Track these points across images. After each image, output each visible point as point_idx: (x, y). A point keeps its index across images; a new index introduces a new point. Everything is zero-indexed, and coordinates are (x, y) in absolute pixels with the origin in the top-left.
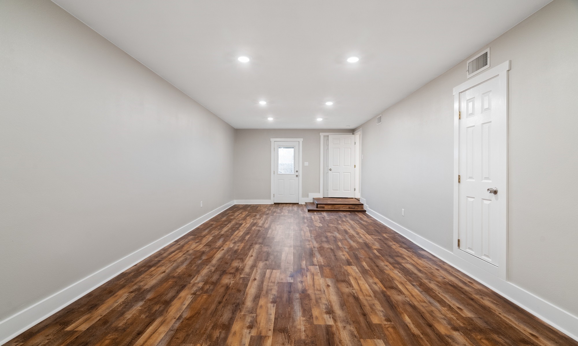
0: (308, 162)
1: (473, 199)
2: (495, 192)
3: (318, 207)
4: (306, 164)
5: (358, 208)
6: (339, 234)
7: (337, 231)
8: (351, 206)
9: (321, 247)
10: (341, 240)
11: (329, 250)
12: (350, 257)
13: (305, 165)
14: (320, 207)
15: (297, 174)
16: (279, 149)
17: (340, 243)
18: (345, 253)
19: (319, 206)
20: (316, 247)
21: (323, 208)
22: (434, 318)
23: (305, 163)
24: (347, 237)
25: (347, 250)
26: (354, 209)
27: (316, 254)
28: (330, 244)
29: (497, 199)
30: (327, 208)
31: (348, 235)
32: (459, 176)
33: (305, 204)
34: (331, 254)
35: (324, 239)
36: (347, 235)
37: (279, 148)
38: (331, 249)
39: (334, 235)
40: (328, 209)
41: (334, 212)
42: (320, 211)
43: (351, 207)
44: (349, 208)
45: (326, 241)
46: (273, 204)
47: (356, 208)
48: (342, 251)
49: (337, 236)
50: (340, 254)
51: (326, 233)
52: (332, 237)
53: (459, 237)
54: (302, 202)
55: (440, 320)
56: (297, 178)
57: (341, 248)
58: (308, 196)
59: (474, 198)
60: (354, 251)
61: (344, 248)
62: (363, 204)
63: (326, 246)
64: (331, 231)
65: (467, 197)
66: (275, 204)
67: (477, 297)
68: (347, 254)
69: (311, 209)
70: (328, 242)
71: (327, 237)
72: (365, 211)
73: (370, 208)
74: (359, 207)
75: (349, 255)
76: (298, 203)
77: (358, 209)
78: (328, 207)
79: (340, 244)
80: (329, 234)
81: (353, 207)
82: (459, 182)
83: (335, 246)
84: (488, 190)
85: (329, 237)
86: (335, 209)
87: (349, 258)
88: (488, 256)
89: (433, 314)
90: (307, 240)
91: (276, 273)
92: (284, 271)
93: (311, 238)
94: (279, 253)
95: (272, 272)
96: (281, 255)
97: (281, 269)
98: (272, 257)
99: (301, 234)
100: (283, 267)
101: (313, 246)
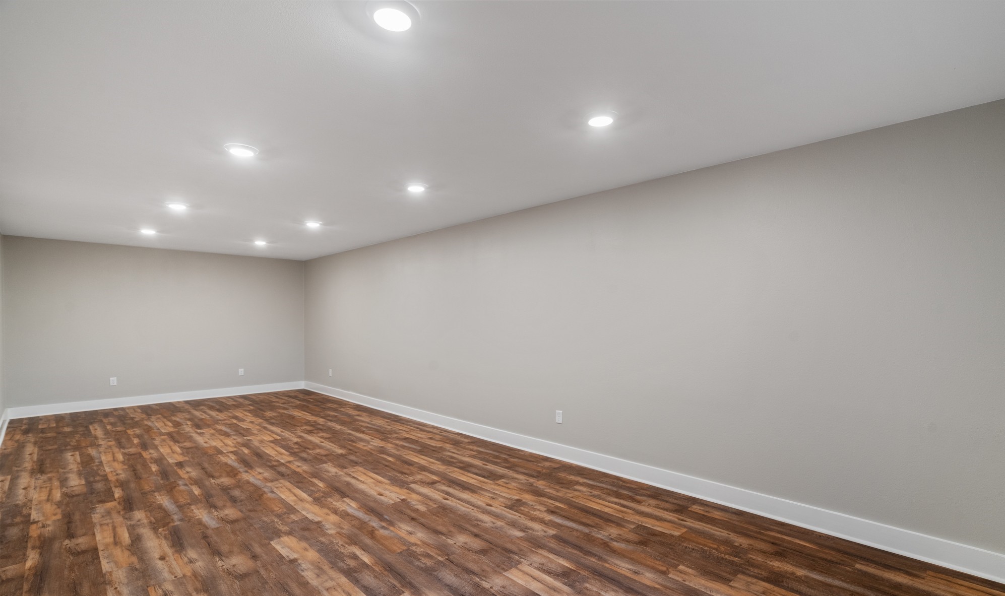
6: (200, 522)
7: (210, 532)
9: (235, 476)
10: (195, 500)
11: (217, 474)
12: (177, 472)
17: (196, 493)
18: (186, 476)
20: (243, 474)
24: (175, 517)
25: (180, 482)
27: (237, 464)
28: (219, 485)
31: (172, 524)
34: (210, 469)
35: (236, 493)
36: (176, 524)
38: (213, 477)
39: (216, 513)
45: (230, 489)
48: (190, 478)
49: (207, 511)
50: (194, 473)
51: (240, 514)
52: (219, 504)
57: (193, 483)
60: (167, 483)
61: (186, 485)
63: (225, 481)
64: (228, 527)
68: (181, 475)
70: (225, 489)
71: (234, 500)
75: (179, 475)
79: (196, 491)
80: (231, 512)
83: (207, 483)
85: (229, 504)
87: (178, 470)
90: (272, 481)
91: (267, 438)
92: (262, 441)
93: (267, 487)
94: (293, 451)
95: (273, 438)
96: (286, 450)
97: (268, 441)
98: (293, 446)
99: (304, 492)
100: (268, 443)
101: (250, 474)
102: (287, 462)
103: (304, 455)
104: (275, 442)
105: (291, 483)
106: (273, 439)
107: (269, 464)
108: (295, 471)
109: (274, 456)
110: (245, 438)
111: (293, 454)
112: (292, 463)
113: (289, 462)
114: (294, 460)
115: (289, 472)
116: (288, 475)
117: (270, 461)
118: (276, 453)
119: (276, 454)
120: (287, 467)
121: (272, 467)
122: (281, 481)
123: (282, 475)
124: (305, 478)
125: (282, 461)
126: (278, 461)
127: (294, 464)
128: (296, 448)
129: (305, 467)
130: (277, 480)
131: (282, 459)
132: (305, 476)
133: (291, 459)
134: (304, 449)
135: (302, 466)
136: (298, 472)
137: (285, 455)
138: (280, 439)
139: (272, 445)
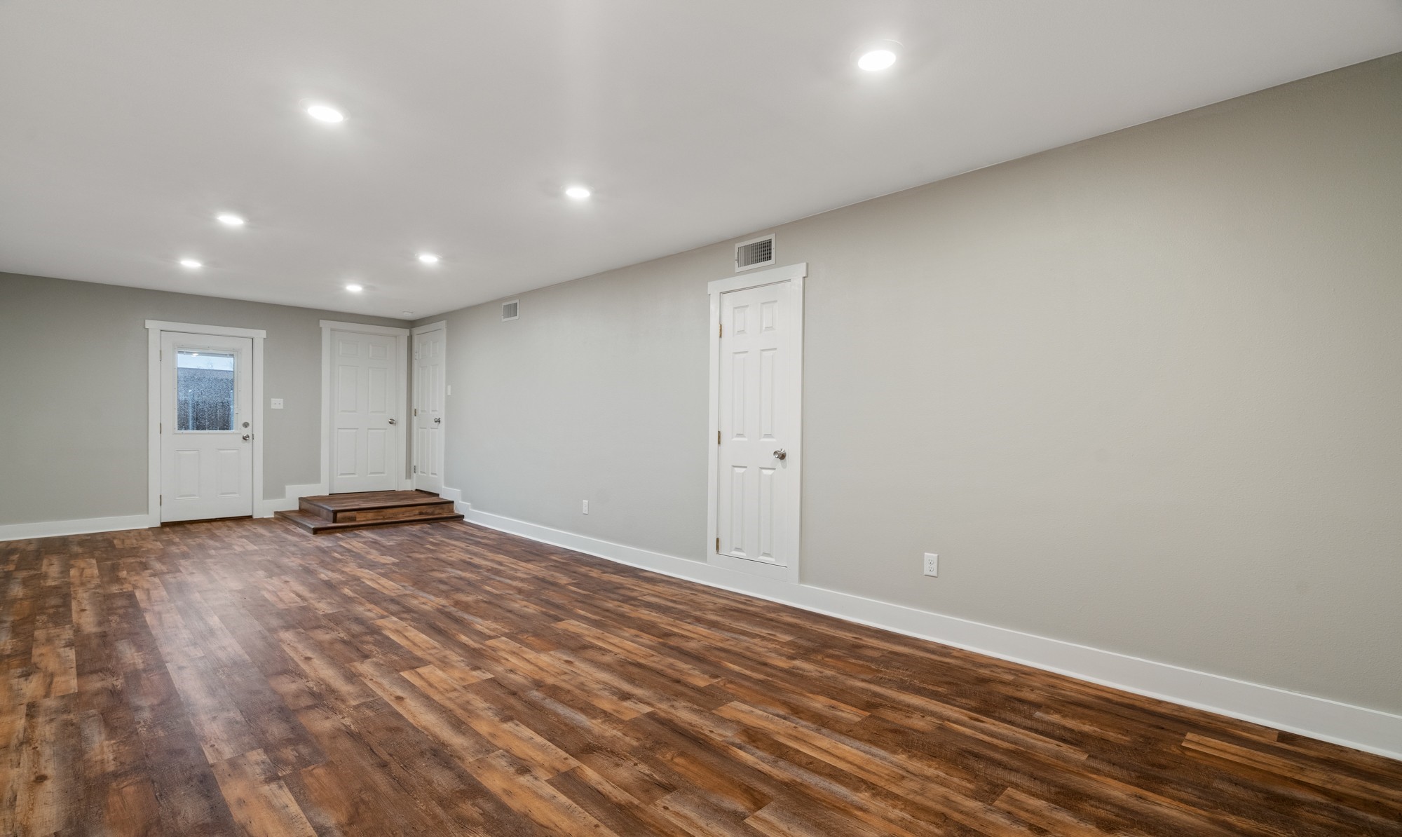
0: (282, 400)
1: (743, 470)
2: (783, 457)
3: (338, 519)
4: (277, 403)
5: (440, 511)
6: (462, 571)
8: (424, 509)
13: (273, 407)
14: (344, 520)
15: (247, 432)
16: (179, 355)
17: (488, 588)
19: (339, 515)
20: (448, 605)
21: (353, 519)
22: (588, 693)
23: (273, 400)
26: (432, 514)
29: (784, 467)
30: (361, 518)
32: (719, 432)
33: (273, 516)
36: (481, 570)
37: (179, 352)
40: (368, 520)
41: (387, 527)
42: (348, 529)
43: (424, 511)
44: (421, 514)
46: (159, 525)
47: (437, 512)
49: (463, 576)
51: (430, 574)
52: (455, 580)
53: (718, 532)
54: (265, 510)
55: (598, 693)
56: (248, 445)
58: (281, 493)
59: (746, 467)
62: (452, 502)
64: (435, 568)
65: (734, 466)
66: (164, 525)
67: (772, 615)
69: (320, 526)
72: (463, 516)
73: (475, 507)
74: (443, 509)
76: (250, 517)
77: (440, 514)
78: (365, 517)
80: (439, 575)
81: (430, 510)
82: (719, 443)
84: (775, 453)
86: (384, 518)
88: (768, 555)
89: (586, 688)
90: (406, 595)
91: (433, 673)
92: (444, 664)
93: (410, 590)
94: (375, 636)
95: (419, 675)
96: (388, 638)
97: (430, 663)
98: (373, 648)
99: (368, 585)
100: (429, 658)
101: (438, 604)
102: (387, 617)
103: (356, 628)
104: (414, 663)
105: (382, 593)
106: (418, 670)
107: (415, 615)
108: (376, 604)
109: (409, 627)
110: (490, 676)
111: (374, 631)
112: (380, 615)
113: (383, 617)
114: (374, 619)
115: (385, 604)
116: (385, 601)
117: (414, 620)
118: (406, 634)
119: (407, 630)
120: (386, 609)
121: (409, 610)
122: (393, 595)
123: (392, 600)
124: (363, 597)
125: (394, 619)
126: (401, 619)
127: (376, 614)
128: (368, 643)
129: (360, 609)
130: (399, 596)
131: (395, 623)
132: (363, 599)
133: (380, 622)
134: (353, 640)
135: (365, 610)
136: (371, 603)
137: (390, 629)
138: (403, 669)
139: (419, 653)
